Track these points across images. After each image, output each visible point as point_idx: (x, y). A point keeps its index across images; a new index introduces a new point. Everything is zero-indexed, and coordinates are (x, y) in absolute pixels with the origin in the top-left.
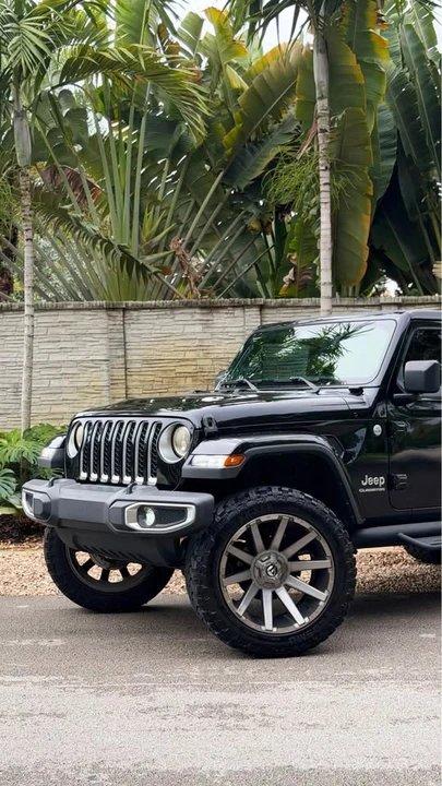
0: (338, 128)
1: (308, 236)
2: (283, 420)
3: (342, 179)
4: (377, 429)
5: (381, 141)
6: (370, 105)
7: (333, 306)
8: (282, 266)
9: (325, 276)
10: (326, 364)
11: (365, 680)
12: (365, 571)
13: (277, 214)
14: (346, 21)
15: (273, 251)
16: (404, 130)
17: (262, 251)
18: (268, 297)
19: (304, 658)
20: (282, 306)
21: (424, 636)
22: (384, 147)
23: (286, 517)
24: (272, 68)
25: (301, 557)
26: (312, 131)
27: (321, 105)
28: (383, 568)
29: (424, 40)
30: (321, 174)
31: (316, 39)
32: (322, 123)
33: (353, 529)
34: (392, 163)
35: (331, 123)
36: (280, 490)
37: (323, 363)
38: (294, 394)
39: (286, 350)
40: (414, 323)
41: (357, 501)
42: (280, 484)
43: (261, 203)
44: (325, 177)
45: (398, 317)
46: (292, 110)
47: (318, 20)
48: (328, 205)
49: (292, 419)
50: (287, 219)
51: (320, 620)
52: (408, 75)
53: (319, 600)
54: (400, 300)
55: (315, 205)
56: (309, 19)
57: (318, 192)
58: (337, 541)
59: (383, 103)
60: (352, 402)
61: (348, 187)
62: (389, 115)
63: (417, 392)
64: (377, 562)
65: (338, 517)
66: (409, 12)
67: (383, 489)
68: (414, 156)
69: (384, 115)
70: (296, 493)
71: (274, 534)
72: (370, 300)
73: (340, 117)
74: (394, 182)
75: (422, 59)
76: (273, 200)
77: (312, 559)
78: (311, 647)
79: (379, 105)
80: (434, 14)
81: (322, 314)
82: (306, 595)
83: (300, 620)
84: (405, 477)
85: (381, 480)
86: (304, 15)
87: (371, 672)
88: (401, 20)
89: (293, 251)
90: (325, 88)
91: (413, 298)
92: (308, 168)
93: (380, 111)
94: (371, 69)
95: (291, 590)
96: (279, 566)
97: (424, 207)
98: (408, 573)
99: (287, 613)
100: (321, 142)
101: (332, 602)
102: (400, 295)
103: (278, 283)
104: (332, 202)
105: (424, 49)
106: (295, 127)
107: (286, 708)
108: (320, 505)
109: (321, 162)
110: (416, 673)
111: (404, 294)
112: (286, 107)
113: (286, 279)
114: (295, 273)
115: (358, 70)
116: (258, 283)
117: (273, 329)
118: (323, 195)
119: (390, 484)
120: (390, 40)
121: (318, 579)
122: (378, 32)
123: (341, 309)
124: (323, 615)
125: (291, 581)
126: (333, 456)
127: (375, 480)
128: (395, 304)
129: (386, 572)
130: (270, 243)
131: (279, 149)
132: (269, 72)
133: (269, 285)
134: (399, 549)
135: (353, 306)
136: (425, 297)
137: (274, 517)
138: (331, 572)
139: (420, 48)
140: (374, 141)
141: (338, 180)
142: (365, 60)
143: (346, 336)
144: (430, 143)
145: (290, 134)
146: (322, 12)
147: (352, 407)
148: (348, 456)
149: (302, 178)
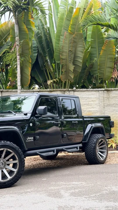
0: (22, 45)
1: (14, 73)
2: (6, 122)
3: (23, 58)
4: (31, 124)
5: (33, 49)
6: (30, 39)
7: (21, 92)
8: (7, 81)
9: (19, 83)
10: (19, 107)
11: (26, 193)
12: (29, 163)
13: (6, 67)
14: (23, 17)
15: (5, 77)
16: (39, 46)
17: (2, 76)
18: (3, 89)
19: (10, 188)
20: (7, 91)
21: (43, 179)
22: (34, 50)
23: (5, 149)
24: (4, 28)
25: (10, 160)
26: (15, 45)
27: (17, 38)
28: (34, 162)
29: (44, 23)
30: (17, 56)
31: (15, 21)
32: (17, 43)
33: (24, 152)
34: (36, 54)
35: (20, 43)
36: (4, 142)
37: (18, 107)
38: (8, 115)
39: (8, 103)
40: (41, 96)
41: (25, 144)
42: (4, 140)
43: (1, 63)
44: (18, 57)
45: (36, 95)
46: (9, 39)
47: (16, 16)
48: (19, 65)
49: (8, 122)
50: (9, 68)
51: (15, 177)
52: (40, 32)
53: (15, 172)
54: (39, 90)
55: (16, 65)
56: (13, 15)
57: (17, 61)
58: (20, 155)
59: (33, 39)
60: (25, 117)
61: (25, 60)
62: (35, 42)
63: (41, 115)
64: (32, 160)
65: (20, 149)
66: (40, 15)
67: (33, 140)
68: (42, 53)
69: (34, 42)
70: (8, 142)
71: (2, 154)
72: (31, 90)
73: (22, 42)
74: (37, 59)
75: (43, 28)
76: (5, 63)
77: (13, 160)
78: (12, 185)
79: (32, 39)
80: (46, 17)
81: (18, 94)
82: (11, 170)
83: (9, 177)
84: (38, 137)
85: (32, 138)
86: (12, 14)
87: (28, 190)
88: (38, 17)
89: (10, 77)
90: (18, 34)
91: (42, 90)
92: (14, 55)
93: (33, 41)
94: (30, 30)
95: (7, 169)
96: (3, 163)
97: (45, 66)
98: (40, 163)
99: (6, 176)
100: (17, 48)
101: (18, 172)
102: (39, 89)
103: (6, 85)
104: (20, 64)
105: (44, 25)
106: (10, 44)
107: (4, 202)
108: (15, 146)
109: (17, 53)
110: (40, 190)
111: (40, 89)
112: (8, 38)
113: (8, 84)
114: (11, 83)
115: (26, 30)
116: (1, 85)
117: (4, 97)
118: (18, 62)
119: (35, 139)
120: (35, 23)
121: (14, 166)
122: (32, 20)
123: (23, 92)
124: (16, 176)
125: (7, 167)
126: (19, 132)
127: (31, 138)
128: (37, 91)
129: (34, 163)
130: (4, 74)
131: (6, 50)
132: (3, 29)
133: (4, 86)
134: (38, 156)
135: (27, 92)
136: (45, 90)
137: (2, 149)
138: (18, 164)
139: (43, 25)
140: (31, 48)
141: (22, 58)
142: (29, 27)
143: (24, 99)
144: (46, 50)
145: (9, 45)
146: (17, 14)
147: (24, 119)
148: (23, 132)
149: (12, 57)
